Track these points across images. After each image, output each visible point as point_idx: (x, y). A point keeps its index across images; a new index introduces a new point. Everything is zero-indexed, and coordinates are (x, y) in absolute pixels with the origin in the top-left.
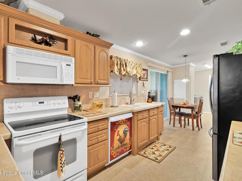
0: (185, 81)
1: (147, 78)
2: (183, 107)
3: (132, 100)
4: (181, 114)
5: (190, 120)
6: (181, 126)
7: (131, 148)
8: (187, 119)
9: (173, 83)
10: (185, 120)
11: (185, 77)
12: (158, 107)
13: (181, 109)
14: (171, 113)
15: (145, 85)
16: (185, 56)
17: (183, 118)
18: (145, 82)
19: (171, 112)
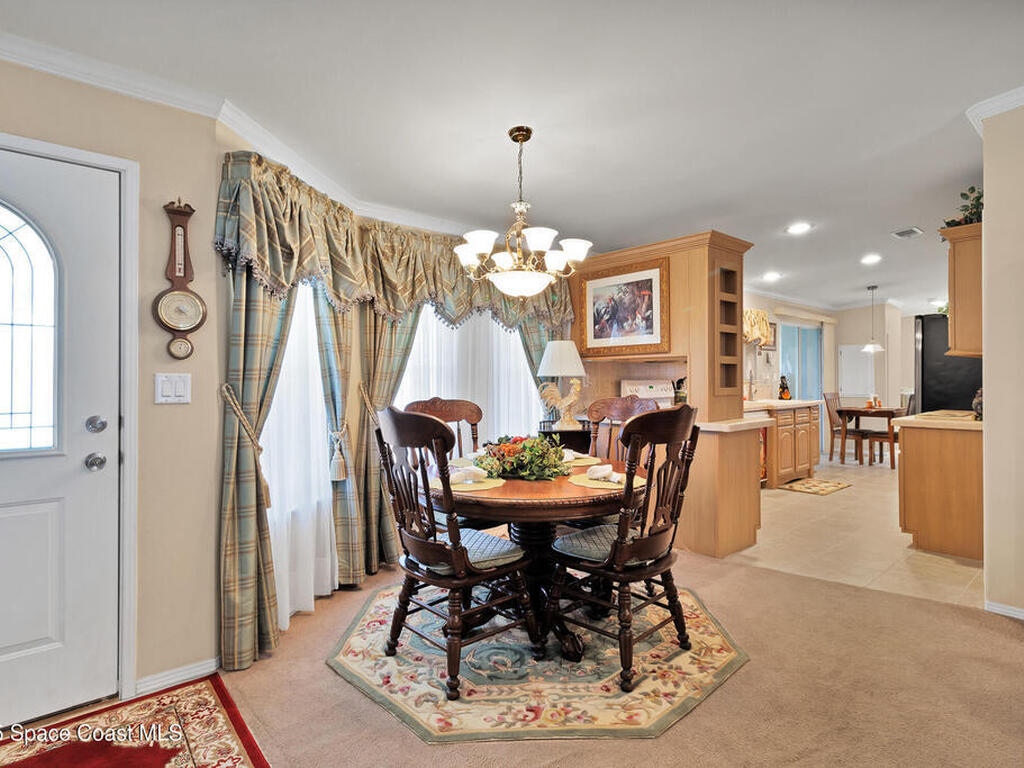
0: (870, 348)
1: (775, 342)
2: (866, 414)
3: (753, 391)
4: (861, 435)
5: (886, 445)
6: (861, 463)
7: (765, 477)
8: (877, 444)
9: (837, 354)
10: (871, 448)
11: (872, 340)
12: (809, 407)
13: (862, 419)
14: (833, 433)
15: (772, 361)
16: (873, 288)
17: (866, 443)
18: (771, 353)
19: (835, 429)
